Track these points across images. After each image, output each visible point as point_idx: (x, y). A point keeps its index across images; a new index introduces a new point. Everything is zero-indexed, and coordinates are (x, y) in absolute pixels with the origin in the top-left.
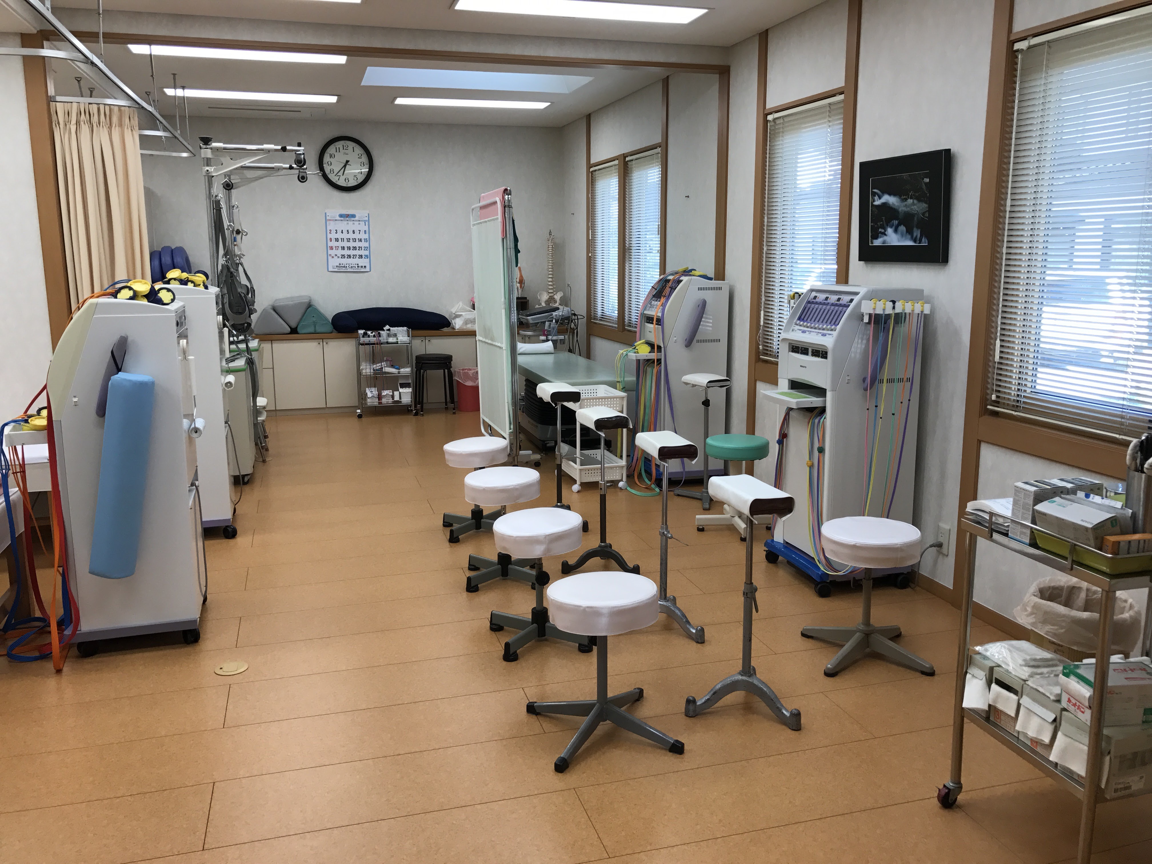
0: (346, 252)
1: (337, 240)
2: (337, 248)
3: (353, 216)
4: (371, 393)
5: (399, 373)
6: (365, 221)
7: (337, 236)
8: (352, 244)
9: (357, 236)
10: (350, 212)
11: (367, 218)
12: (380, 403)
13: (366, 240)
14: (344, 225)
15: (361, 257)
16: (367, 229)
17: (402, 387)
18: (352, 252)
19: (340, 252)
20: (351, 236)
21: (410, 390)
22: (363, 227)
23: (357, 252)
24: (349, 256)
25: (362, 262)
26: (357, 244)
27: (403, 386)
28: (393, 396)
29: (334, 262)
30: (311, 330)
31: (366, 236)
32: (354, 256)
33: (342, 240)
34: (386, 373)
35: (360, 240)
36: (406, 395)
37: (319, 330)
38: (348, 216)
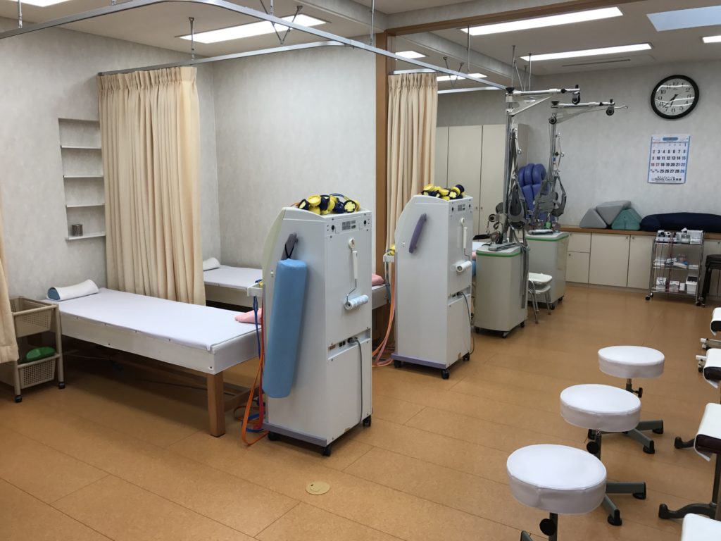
0: (665, 168)
1: (659, 158)
2: (658, 164)
3: (676, 139)
4: (660, 281)
5: (687, 268)
6: (685, 143)
7: (659, 155)
8: (671, 161)
9: (676, 155)
10: (674, 136)
11: (688, 141)
12: (666, 291)
13: (684, 158)
14: (666, 147)
15: (678, 171)
16: (686, 149)
17: (689, 280)
18: (670, 168)
19: (661, 168)
20: (671, 155)
21: (695, 284)
22: (683, 147)
23: (675, 168)
24: (667, 171)
25: (677, 176)
26: (676, 161)
27: (691, 279)
28: (679, 286)
29: (654, 176)
30: (622, 227)
31: (685, 155)
32: (672, 171)
33: (663, 158)
34: (676, 267)
35: (679, 158)
36: (692, 287)
37: (627, 228)
38: (670, 139)
